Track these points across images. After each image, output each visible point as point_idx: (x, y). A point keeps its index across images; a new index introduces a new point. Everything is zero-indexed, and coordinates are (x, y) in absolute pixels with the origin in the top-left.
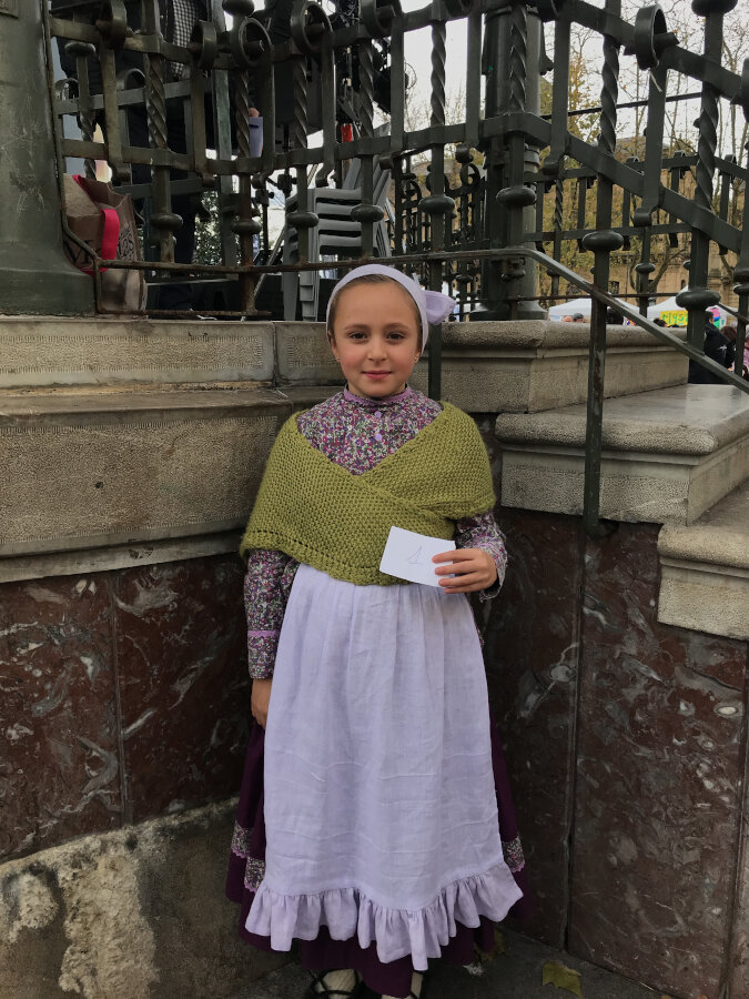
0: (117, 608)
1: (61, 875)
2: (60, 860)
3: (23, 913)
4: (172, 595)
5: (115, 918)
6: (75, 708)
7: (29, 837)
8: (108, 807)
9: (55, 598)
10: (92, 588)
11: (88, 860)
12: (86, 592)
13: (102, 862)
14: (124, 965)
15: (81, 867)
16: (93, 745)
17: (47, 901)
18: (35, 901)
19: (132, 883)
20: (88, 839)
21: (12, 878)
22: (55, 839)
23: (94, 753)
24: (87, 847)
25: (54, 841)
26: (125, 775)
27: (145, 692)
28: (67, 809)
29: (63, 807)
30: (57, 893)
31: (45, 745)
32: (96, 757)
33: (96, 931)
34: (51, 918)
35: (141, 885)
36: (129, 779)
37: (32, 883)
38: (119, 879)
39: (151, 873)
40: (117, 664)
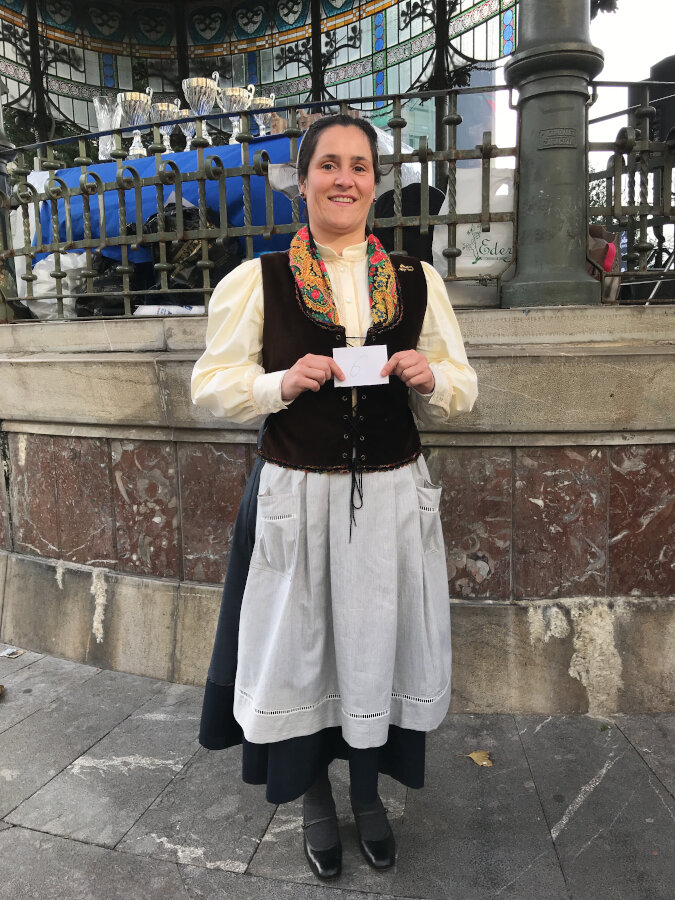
0: (611, 467)
1: (573, 612)
2: (572, 605)
3: (552, 628)
4: (643, 465)
5: (600, 645)
6: (585, 521)
7: (556, 589)
8: (599, 582)
9: (580, 458)
10: (599, 455)
11: (587, 608)
12: (596, 456)
13: (595, 611)
14: (605, 673)
15: (583, 611)
16: (593, 545)
17: (565, 624)
18: (559, 623)
19: (610, 628)
20: (586, 598)
21: (546, 608)
22: (569, 594)
23: (593, 549)
24: (586, 601)
26: (609, 566)
27: (625, 519)
28: (576, 578)
29: (574, 576)
30: (570, 622)
31: (568, 539)
32: (594, 552)
33: (590, 648)
34: (566, 634)
35: (615, 631)
36: (610, 569)
37: (557, 613)
38: (603, 623)
39: (621, 625)
40: (609, 500)
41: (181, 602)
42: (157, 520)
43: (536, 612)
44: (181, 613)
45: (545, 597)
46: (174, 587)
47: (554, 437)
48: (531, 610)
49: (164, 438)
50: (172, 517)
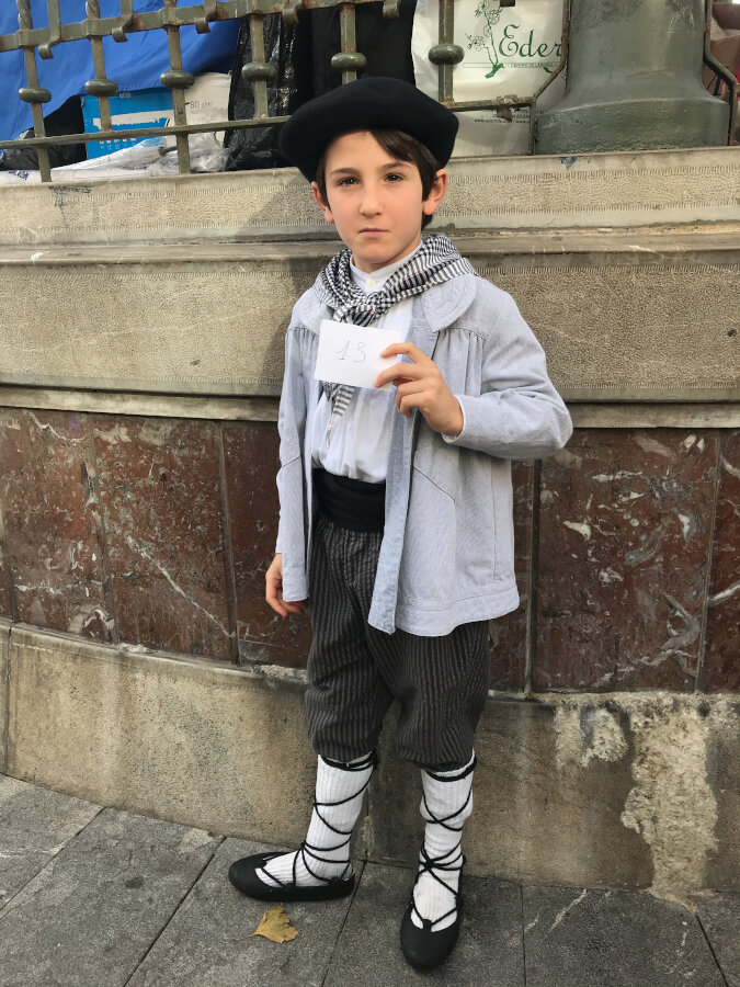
0: (724, 472)
1: (634, 719)
2: (634, 705)
3: (596, 743)
5: (680, 776)
6: (666, 564)
7: (608, 676)
8: (685, 668)
9: (662, 450)
10: (701, 445)
11: (660, 713)
12: (694, 448)
13: (673, 719)
14: (685, 823)
15: (653, 718)
16: (678, 605)
17: (618, 737)
18: (607, 736)
19: (701, 749)
20: (661, 694)
21: (588, 709)
22: (630, 685)
23: (678, 613)
24: (659, 701)
25: (629, 686)
26: (705, 642)
28: (644, 660)
29: (641, 657)
30: (628, 734)
31: (632, 594)
32: (679, 618)
33: (662, 782)
34: (621, 756)
35: (710, 754)
36: (708, 647)
37: (606, 719)
38: (688, 741)
39: (720, 745)
40: (713, 527)
41: (14, 657)
43: (568, 716)
45: (588, 689)
47: (614, 412)
48: (560, 712)
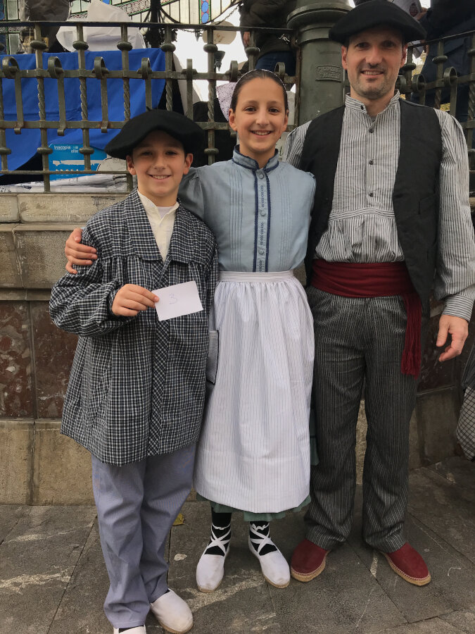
38: (363, 419)
41: (38, 437)
42: (11, 369)
44: (38, 446)
46: (30, 425)
49: (18, 298)
50: (26, 366)
